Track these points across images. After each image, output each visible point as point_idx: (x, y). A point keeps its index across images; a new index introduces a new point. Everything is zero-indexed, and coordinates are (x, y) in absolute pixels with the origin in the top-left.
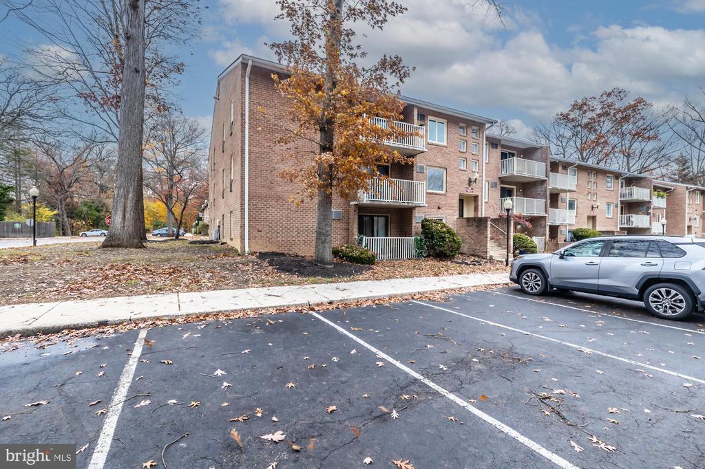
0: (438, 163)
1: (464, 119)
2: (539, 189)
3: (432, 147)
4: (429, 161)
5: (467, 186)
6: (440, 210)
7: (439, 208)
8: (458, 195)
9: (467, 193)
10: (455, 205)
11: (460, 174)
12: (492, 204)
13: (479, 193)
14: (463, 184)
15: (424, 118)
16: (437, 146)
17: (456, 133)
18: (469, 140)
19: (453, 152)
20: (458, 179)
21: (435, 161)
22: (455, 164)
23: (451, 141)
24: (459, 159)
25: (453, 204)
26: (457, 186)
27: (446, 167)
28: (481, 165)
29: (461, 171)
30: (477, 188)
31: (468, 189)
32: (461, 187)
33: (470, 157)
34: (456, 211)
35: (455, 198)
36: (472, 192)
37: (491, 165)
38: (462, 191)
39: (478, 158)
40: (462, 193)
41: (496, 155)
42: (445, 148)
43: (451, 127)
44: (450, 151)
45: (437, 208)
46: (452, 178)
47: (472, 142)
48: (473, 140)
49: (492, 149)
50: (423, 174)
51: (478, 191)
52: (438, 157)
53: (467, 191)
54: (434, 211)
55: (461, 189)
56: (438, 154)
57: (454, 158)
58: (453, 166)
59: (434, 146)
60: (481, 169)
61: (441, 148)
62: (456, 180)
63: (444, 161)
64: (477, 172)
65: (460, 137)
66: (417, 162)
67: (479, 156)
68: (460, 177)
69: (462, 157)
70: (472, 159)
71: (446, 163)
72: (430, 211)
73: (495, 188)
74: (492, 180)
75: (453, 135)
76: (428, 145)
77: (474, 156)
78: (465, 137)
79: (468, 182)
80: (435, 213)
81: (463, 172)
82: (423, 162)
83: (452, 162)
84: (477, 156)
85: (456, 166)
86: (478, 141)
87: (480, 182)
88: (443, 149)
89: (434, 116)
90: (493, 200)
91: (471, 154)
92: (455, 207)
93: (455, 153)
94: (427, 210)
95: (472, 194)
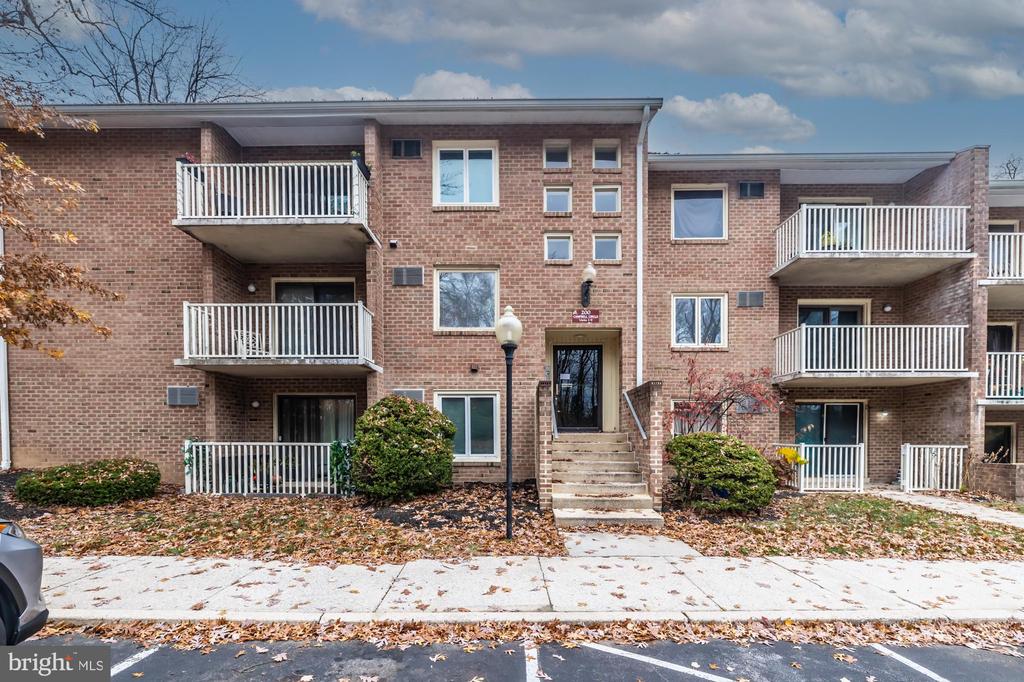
0: (468, 255)
1: (559, 126)
2: (948, 295)
3: (448, 216)
4: (438, 254)
5: (577, 305)
6: (478, 377)
7: (474, 371)
8: (541, 332)
9: (578, 325)
10: (532, 361)
11: (548, 275)
12: (745, 353)
13: (622, 322)
14: (560, 302)
15: (419, 150)
16: (462, 214)
17: (531, 169)
18: (579, 181)
19: (518, 221)
20: (541, 290)
21: (459, 252)
22: (528, 251)
23: (512, 193)
24: (545, 236)
25: (522, 357)
26: (537, 310)
27: (497, 262)
28: (632, 243)
29: (551, 269)
30: (613, 310)
31: (579, 312)
32: (553, 310)
33: (587, 225)
34: (536, 375)
35: (532, 342)
36: (596, 321)
37: (736, 245)
38: (556, 322)
39: (617, 224)
40: (557, 325)
41: (759, 215)
42: (493, 214)
43: (512, 157)
44: (508, 221)
45: (468, 371)
46: (520, 290)
47: (595, 184)
48: (597, 176)
49: (742, 201)
50: (418, 288)
51: (620, 318)
52: (469, 240)
53: (576, 321)
54: (458, 377)
55: (554, 314)
56: (469, 232)
57: (525, 236)
58: (522, 259)
59: (453, 214)
60: (632, 255)
61: (478, 215)
62: (535, 292)
63: (489, 247)
64: (616, 265)
65: (546, 177)
66: (401, 260)
67: (622, 220)
68: (548, 283)
69: (555, 231)
70: (594, 231)
71: (497, 252)
72: (445, 379)
73: (757, 309)
74: (742, 288)
75: (519, 175)
76: (434, 215)
77: (602, 220)
78: (566, 173)
79: (578, 295)
80: (460, 383)
81: (561, 269)
82: (419, 259)
83: (517, 247)
84: (612, 220)
85: (531, 256)
86: (617, 177)
87: (628, 291)
88: (486, 217)
89: (455, 138)
90: (746, 343)
91: (588, 218)
92: (532, 364)
93: (528, 224)
94: (433, 376)
95: (597, 325)
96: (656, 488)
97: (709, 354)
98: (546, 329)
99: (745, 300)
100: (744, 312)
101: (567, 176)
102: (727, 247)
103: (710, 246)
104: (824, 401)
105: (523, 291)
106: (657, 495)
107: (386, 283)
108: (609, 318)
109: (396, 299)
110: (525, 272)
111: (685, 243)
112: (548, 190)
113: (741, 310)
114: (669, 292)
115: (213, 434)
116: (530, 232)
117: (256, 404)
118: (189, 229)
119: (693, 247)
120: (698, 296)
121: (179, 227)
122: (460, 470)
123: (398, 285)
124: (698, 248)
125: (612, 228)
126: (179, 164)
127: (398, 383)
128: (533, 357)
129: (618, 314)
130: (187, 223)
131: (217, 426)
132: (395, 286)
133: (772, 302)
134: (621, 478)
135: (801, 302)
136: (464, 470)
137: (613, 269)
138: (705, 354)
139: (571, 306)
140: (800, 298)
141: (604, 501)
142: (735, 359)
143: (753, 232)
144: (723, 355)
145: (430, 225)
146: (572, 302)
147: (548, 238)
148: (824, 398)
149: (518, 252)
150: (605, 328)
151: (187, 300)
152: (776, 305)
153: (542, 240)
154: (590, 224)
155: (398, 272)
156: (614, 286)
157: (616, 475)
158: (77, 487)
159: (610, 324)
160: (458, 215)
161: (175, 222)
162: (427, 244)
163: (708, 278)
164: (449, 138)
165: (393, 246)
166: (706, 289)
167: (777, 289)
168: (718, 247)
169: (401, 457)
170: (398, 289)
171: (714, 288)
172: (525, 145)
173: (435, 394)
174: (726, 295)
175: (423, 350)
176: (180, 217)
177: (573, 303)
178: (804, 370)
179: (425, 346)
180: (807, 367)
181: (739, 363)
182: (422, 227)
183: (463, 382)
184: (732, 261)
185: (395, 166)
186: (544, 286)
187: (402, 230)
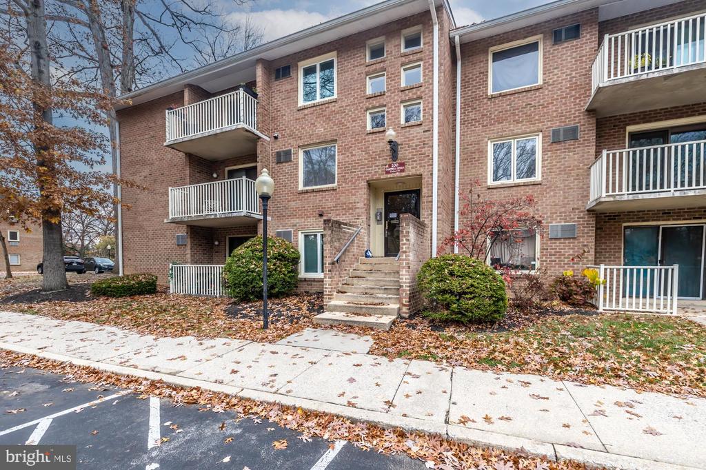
1: (376, 28)
4: (300, 138)
5: (389, 160)
7: (321, 215)
8: (364, 184)
9: (389, 176)
10: (358, 205)
11: (369, 141)
12: (558, 184)
13: (422, 169)
14: (377, 160)
15: (290, 72)
16: (314, 108)
17: (357, 66)
18: (390, 66)
19: (349, 105)
20: (364, 153)
21: (313, 134)
22: (355, 126)
23: (345, 86)
24: (368, 112)
25: (352, 203)
26: (361, 168)
27: (335, 138)
28: (430, 105)
29: (370, 136)
30: (416, 161)
31: (390, 166)
32: (372, 167)
33: (396, 98)
34: (360, 216)
35: (357, 192)
36: (402, 171)
37: (550, 88)
38: (374, 175)
39: (418, 93)
40: (375, 178)
41: (574, 55)
42: (333, 104)
43: (345, 61)
44: (343, 107)
45: (317, 215)
46: (350, 155)
47: (402, 65)
48: (403, 59)
49: (556, 47)
50: (290, 163)
51: (421, 167)
52: (318, 125)
53: (388, 172)
54: (312, 220)
55: (373, 170)
56: (319, 120)
57: (353, 115)
58: (351, 132)
59: (309, 110)
60: (430, 115)
61: (324, 107)
62: (359, 155)
63: (331, 128)
64: (418, 125)
65: (367, 69)
66: (280, 147)
67: (422, 89)
68: (369, 147)
69: (374, 107)
70: (402, 102)
71: (335, 130)
72: (304, 222)
73: (572, 142)
74: (556, 125)
75: (350, 72)
76: (298, 113)
77: (407, 91)
78: (381, 62)
79: (389, 153)
80: (313, 224)
81: (378, 135)
82: (290, 144)
83: (348, 124)
84: (414, 90)
85: (358, 129)
86: (419, 56)
87: (427, 144)
88: (329, 107)
89: (310, 57)
90: (560, 174)
91: (397, 93)
92: (358, 208)
93: (355, 106)
94: (297, 221)
95: (403, 174)
96: (404, 300)
97: (522, 188)
98: (367, 181)
99: (559, 135)
100: (558, 146)
101: (382, 64)
102: (541, 90)
103: (524, 94)
104: (659, 223)
105: (352, 156)
106: (405, 305)
107: (273, 163)
108: (412, 168)
109: (278, 172)
110: (353, 142)
111: (500, 96)
112: (370, 78)
113: (554, 145)
114: (486, 139)
115: (189, 260)
116: (356, 112)
117: (216, 243)
118: (173, 146)
119: (509, 97)
120: (514, 139)
121: (168, 146)
122: (313, 283)
123: (279, 162)
124: (512, 98)
125: (415, 97)
126: (167, 111)
127: (278, 227)
128: (358, 203)
129: (419, 164)
130: (170, 143)
131: (191, 256)
132: (277, 163)
133: (588, 134)
134: (389, 292)
135: (631, 128)
136: (315, 283)
137: (415, 129)
138: (519, 188)
139: (385, 162)
140: (629, 124)
141: (361, 308)
142: (548, 191)
143: (569, 72)
144: (537, 187)
145: (296, 119)
146: (384, 160)
147: (370, 113)
148: (659, 220)
149: (348, 128)
150: (409, 176)
151: (170, 186)
152: (592, 136)
153: (365, 116)
154: (398, 97)
155: (278, 154)
156: (416, 142)
157: (385, 289)
158: (109, 287)
159: (413, 172)
160: (312, 109)
161: (165, 144)
162: (294, 133)
163: (522, 122)
164: (307, 58)
165: (276, 138)
166: (520, 131)
167: (593, 121)
168: (533, 92)
169: (241, 273)
170: (279, 165)
171: (528, 130)
172: (354, 49)
173: (300, 232)
174: (541, 134)
175: (292, 204)
176: (167, 141)
177: (386, 159)
178: (604, 194)
179: (294, 201)
180: (607, 191)
181: (552, 193)
182: (292, 122)
183: (315, 223)
184: (545, 103)
185: (277, 85)
186: (366, 150)
187: (281, 126)
